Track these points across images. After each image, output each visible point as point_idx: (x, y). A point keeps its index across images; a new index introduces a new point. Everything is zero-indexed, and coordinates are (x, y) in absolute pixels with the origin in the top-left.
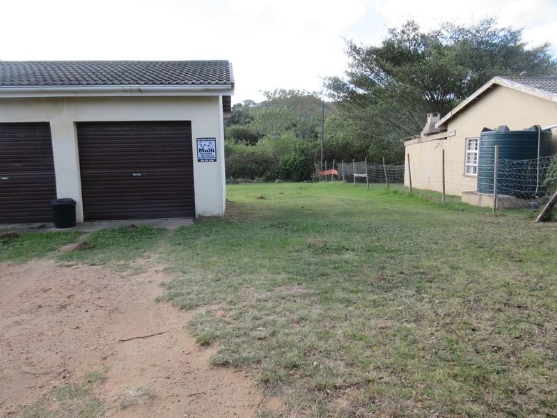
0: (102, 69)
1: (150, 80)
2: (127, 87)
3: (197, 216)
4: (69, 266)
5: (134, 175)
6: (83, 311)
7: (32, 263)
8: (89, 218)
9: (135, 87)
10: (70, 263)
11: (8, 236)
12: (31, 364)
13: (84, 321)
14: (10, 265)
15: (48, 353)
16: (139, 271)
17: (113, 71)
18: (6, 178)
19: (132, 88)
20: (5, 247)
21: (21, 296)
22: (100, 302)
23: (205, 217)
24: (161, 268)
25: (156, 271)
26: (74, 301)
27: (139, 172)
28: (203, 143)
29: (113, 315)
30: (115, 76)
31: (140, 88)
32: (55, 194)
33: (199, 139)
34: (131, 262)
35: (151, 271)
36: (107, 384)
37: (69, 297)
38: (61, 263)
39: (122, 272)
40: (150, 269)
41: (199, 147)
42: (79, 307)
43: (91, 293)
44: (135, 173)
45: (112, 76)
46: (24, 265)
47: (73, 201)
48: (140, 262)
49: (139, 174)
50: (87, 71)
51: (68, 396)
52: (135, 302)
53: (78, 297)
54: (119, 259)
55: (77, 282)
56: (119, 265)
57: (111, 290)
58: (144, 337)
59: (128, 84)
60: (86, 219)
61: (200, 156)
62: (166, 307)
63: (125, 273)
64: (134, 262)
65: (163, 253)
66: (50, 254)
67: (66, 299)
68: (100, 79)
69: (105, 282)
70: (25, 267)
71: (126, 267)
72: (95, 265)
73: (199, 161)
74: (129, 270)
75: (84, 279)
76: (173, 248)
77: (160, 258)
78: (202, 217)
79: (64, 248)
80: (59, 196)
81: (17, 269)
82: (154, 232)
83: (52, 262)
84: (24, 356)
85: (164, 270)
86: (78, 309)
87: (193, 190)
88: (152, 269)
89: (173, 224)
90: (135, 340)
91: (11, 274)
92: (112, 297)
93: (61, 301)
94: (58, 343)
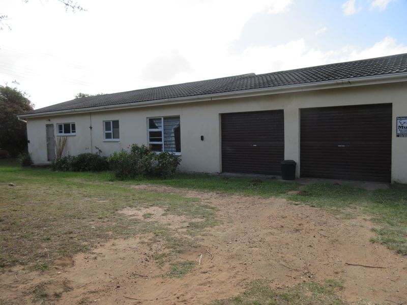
0: (319, 71)
1: (358, 74)
2: (339, 81)
3: (392, 183)
4: (297, 205)
5: (339, 146)
6: (312, 237)
7: (272, 199)
8: (304, 175)
9: (346, 80)
10: (296, 203)
11: (256, 181)
12: (285, 261)
13: (314, 243)
14: (259, 198)
15: (295, 258)
16: (349, 217)
17: (328, 72)
18: (255, 145)
19: (344, 81)
20: (255, 187)
21: (269, 217)
22: (322, 233)
23: (401, 184)
24: (368, 218)
25: (364, 219)
26: (304, 228)
27: (343, 144)
28: (403, 121)
29: (335, 244)
30: (330, 74)
31: (350, 81)
32: (284, 157)
33: (399, 118)
34: (341, 209)
35: (360, 218)
36: (345, 292)
37: (300, 225)
38: (290, 202)
39: (336, 215)
40: (358, 217)
41: (399, 124)
42: (308, 233)
43: (315, 225)
44: (340, 144)
45: (327, 74)
46: (268, 199)
47: (294, 162)
48: (349, 210)
49: (344, 146)
50: (309, 74)
51: (316, 290)
52: (352, 239)
53: (306, 226)
54: (332, 206)
55: (304, 216)
56: (332, 210)
57: (330, 226)
58: (366, 267)
59: (341, 79)
60: (302, 176)
61: (399, 132)
62: (382, 249)
63: (338, 216)
64: (343, 209)
65: (367, 207)
66: (283, 195)
67: (297, 225)
68: (319, 77)
69: (324, 219)
70: (268, 201)
71: (338, 212)
72: (314, 207)
73: (398, 136)
74: (341, 215)
75: (308, 215)
76: (375, 205)
77: (364, 210)
78: (398, 184)
79: (290, 193)
80: (286, 159)
81: (264, 201)
82: (355, 190)
83: (284, 200)
84: (280, 255)
85: (372, 220)
86: (308, 234)
87: (390, 161)
88: (360, 217)
89: (371, 186)
90: (359, 267)
91: (261, 203)
92: (331, 231)
93: (295, 226)
94: (300, 253)
